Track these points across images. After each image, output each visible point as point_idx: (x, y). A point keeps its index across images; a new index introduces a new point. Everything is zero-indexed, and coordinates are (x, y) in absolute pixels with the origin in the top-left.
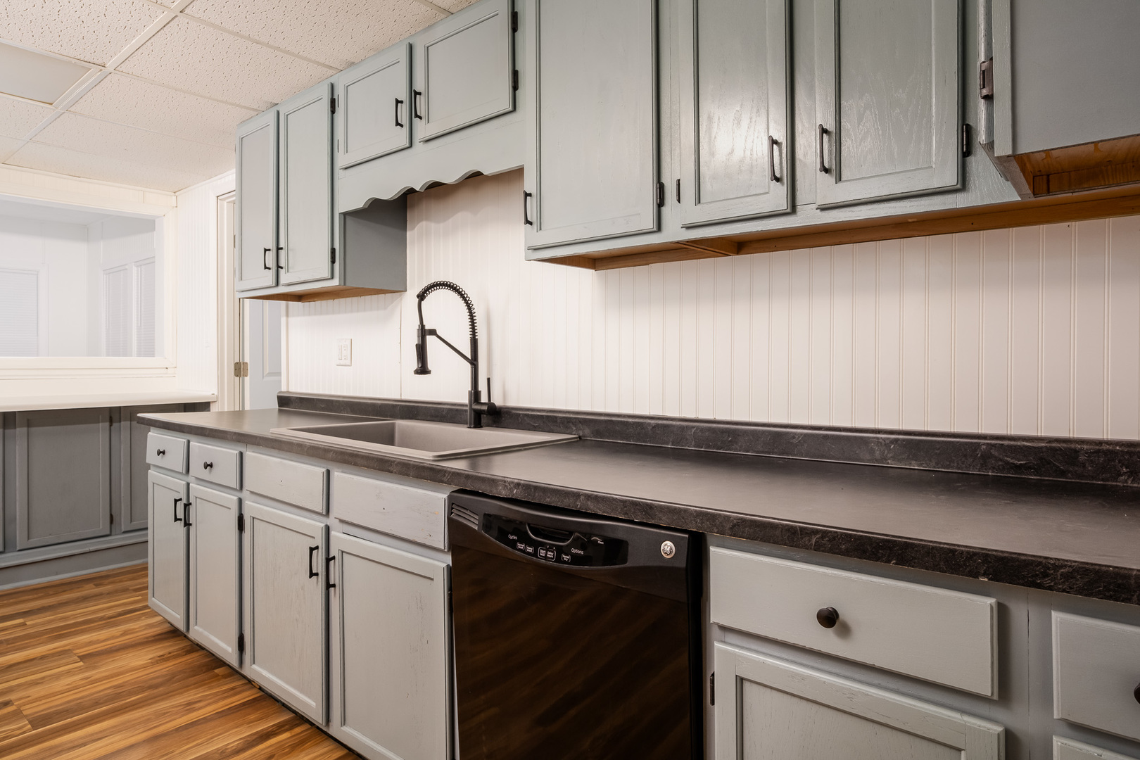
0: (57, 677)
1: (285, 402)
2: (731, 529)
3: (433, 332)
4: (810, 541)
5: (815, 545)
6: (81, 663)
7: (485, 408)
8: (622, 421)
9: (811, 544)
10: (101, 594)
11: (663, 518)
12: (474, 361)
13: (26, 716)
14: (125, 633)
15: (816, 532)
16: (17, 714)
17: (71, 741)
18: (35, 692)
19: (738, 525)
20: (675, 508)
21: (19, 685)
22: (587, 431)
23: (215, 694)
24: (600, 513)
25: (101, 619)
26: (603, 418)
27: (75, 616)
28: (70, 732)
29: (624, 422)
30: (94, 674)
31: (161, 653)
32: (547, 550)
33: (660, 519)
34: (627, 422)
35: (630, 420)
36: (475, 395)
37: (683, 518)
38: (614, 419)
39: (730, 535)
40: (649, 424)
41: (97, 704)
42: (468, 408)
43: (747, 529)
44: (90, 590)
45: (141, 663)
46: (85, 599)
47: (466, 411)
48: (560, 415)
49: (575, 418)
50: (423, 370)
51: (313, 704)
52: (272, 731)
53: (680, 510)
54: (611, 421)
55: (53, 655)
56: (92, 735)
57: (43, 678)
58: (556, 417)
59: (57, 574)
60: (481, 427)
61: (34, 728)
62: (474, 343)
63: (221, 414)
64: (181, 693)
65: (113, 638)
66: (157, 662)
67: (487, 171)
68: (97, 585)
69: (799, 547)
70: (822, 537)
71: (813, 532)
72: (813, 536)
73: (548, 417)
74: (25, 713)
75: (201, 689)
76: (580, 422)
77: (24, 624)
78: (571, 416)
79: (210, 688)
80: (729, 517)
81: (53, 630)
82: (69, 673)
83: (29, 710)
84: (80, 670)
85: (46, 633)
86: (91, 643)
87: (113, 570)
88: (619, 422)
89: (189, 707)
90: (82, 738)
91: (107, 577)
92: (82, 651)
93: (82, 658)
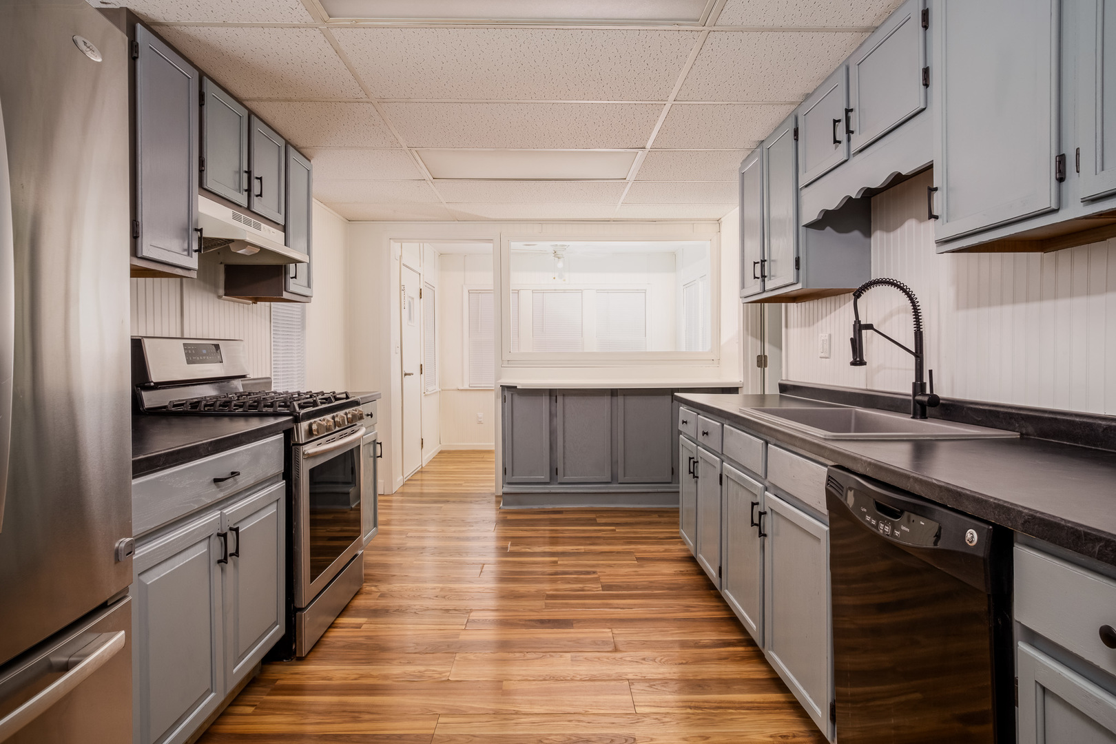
0: (621, 566)
1: (784, 388)
2: (1023, 524)
3: (870, 327)
4: (1093, 548)
5: (1098, 554)
6: (636, 562)
7: (926, 399)
8: (1067, 420)
9: (1095, 552)
10: (660, 523)
11: (969, 506)
12: (918, 354)
13: (601, 582)
14: (666, 551)
15: (1099, 539)
16: (597, 580)
17: (617, 604)
18: (608, 571)
19: (1029, 522)
20: (978, 498)
21: (603, 564)
22: (1030, 429)
23: (706, 606)
24: (923, 495)
25: (655, 538)
26: (1046, 415)
27: (641, 533)
28: (618, 599)
29: (1070, 421)
30: (641, 570)
31: (682, 570)
32: (885, 525)
33: (967, 507)
34: (1074, 421)
35: (1078, 419)
36: (919, 386)
37: (984, 508)
38: (1059, 417)
39: (1022, 531)
40: (1100, 425)
41: (636, 588)
42: (911, 398)
43: (1037, 526)
44: (655, 518)
45: (668, 572)
46: (650, 523)
47: (909, 401)
48: (1002, 410)
49: (1018, 414)
50: (858, 361)
51: (754, 626)
52: (733, 643)
53: (982, 501)
54: (1056, 419)
55: (623, 553)
56: (629, 605)
57: (614, 564)
58: (998, 412)
59: (639, 504)
60: (927, 418)
61: (603, 590)
62: (919, 336)
63: (746, 396)
64: (685, 598)
65: (658, 552)
66: (678, 574)
67: (905, 171)
68: (660, 516)
69: (1082, 553)
70: (1106, 546)
71: (1097, 539)
72: (1096, 544)
73: (990, 411)
74: (601, 580)
75: (698, 600)
76: (1023, 419)
77: (614, 530)
78: (1014, 411)
79: (704, 601)
80: (1021, 512)
81: (628, 538)
82: (628, 566)
83: (604, 580)
84: (635, 566)
85: (623, 539)
86: (645, 552)
87: (672, 508)
88: (1064, 420)
89: (687, 608)
90: (623, 604)
91: (667, 512)
92: (639, 555)
93: (638, 559)
